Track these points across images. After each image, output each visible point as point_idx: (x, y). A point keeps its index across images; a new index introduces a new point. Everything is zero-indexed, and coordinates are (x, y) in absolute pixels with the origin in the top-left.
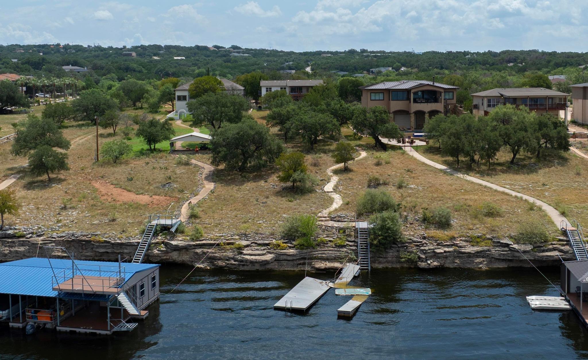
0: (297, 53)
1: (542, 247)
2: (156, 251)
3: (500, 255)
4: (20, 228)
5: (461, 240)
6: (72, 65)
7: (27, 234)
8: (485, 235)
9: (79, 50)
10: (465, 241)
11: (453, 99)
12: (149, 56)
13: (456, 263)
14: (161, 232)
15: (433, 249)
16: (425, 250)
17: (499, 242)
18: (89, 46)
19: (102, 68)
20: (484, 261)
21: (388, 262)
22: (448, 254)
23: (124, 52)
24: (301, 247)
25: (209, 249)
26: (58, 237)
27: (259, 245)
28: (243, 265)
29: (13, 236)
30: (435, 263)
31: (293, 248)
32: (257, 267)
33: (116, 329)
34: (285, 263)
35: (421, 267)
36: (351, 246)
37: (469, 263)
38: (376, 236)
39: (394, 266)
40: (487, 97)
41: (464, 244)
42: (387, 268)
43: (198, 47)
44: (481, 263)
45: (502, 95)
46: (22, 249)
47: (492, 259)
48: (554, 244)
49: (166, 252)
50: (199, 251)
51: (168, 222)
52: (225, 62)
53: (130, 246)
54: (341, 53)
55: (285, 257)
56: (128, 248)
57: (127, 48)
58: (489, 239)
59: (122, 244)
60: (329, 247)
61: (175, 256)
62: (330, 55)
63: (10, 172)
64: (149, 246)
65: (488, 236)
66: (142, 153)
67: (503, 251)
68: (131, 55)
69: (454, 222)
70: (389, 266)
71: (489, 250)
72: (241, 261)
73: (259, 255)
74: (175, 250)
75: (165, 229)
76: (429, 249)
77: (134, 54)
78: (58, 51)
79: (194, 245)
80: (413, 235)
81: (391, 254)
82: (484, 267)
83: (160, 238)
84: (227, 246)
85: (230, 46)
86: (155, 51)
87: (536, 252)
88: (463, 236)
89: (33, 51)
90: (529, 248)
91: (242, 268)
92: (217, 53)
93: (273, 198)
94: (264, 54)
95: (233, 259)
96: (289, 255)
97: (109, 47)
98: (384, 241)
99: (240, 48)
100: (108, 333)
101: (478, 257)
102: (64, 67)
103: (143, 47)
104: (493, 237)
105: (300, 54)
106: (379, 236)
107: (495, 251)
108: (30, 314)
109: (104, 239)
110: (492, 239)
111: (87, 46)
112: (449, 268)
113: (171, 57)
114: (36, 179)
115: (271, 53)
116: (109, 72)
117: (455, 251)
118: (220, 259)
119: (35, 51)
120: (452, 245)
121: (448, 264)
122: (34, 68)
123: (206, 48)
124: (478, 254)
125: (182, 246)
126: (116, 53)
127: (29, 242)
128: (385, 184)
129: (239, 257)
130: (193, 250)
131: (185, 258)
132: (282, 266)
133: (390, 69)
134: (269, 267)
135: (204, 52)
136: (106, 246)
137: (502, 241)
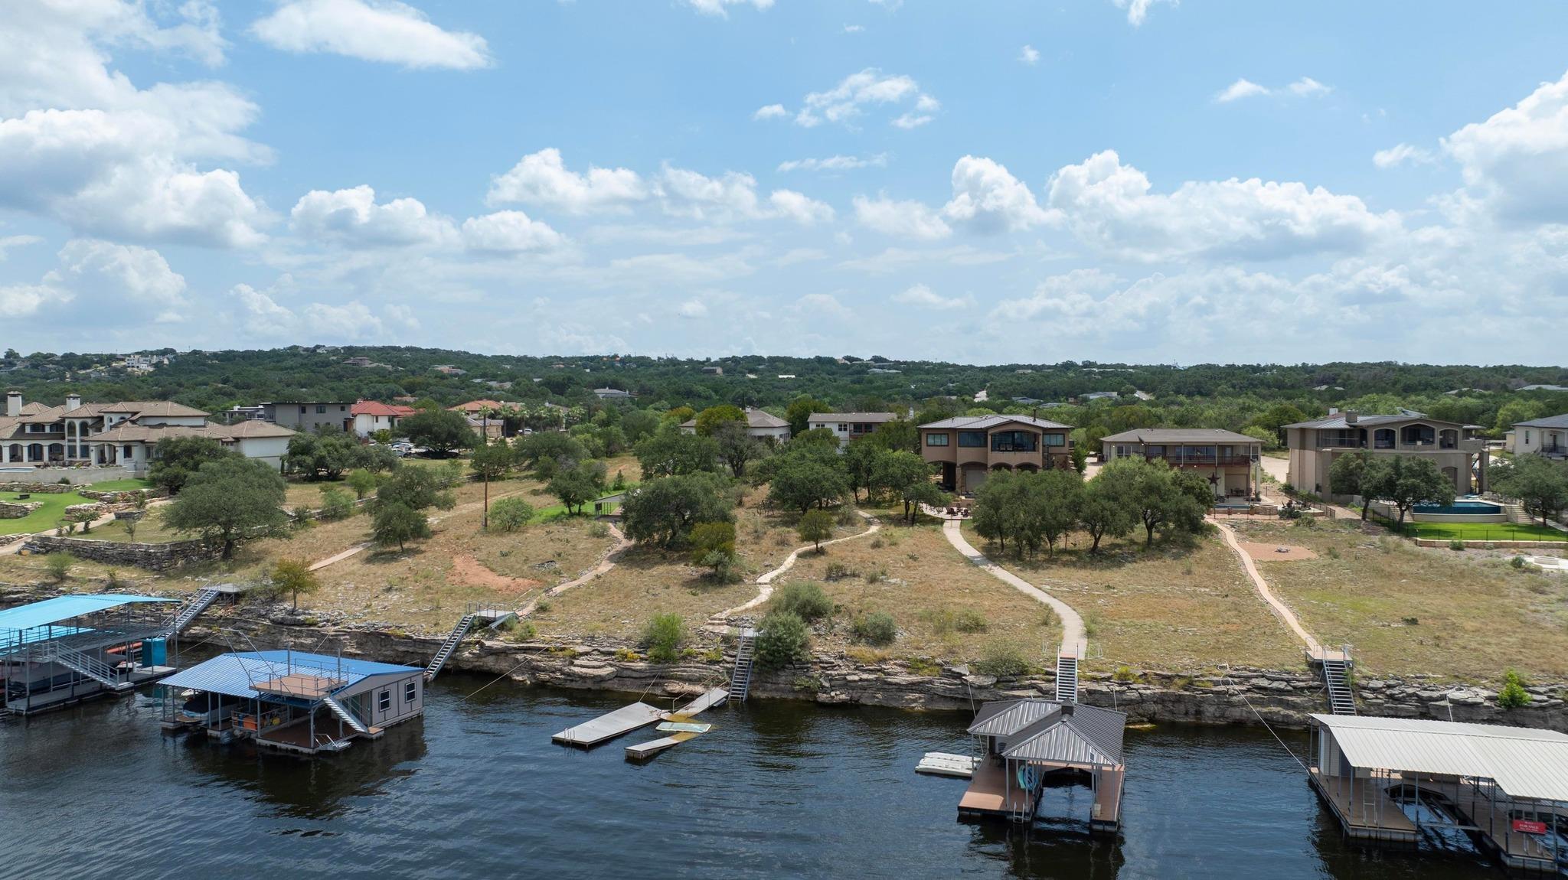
0: (977, 368)
1: (1013, 681)
2: (466, 654)
3: (945, 690)
4: (317, 613)
5: (895, 664)
6: (611, 388)
7: (321, 622)
8: (933, 657)
9: (642, 365)
10: (900, 665)
11: (1064, 446)
12: (741, 372)
13: (877, 698)
14: (480, 628)
15: (845, 675)
16: (831, 675)
17: (950, 670)
18: (659, 358)
19: (651, 392)
20: (920, 698)
21: (776, 690)
22: (865, 683)
23: (705, 368)
24: (657, 659)
25: (533, 654)
26: (356, 627)
27: (603, 653)
28: (572, 681)
29: (302, 624)
30: (843, 697)
31: (646, 660)
32: (589, 685)
33: (321, 747)
34: (628, 681)
35: (819, 700)
36: (728, 663)
37: (897, 700)
38: (758, 648)
39: (785, 696)
40: (1116, 443)
41: (898, 669)
42: (773, 698)
43: (819, 359)
44: (915, 701)
45: (1141, 441)
46: (309, 641)
47: (933, 696)
48: (1035, 679)
49: (478, 656)
50: (520, 657)
51: (491, 614)
52: (853, 382)
53: (434, 644)
54: (1050, 367)
55: (629, 673)
56: (432, 646)
57: (712, 360)
58: (938, 665)
59: (424, 642)
60: (698, 662)
61: (490, 662)
62: (1030, 371)
63: (365, 539)
64: (458, 645)
65: (938, 661)
66: (556, 519)
67: (951, 684)
68: (714, 371)
69: (901, 636)
70: (777, 696)
71: (931, 682)
72: (569, 675)
73: (594, 667)
74: (492, 654)
75: (485, 623)
76: (839, 675)
77: (719, 370)
78: (613, 366)
79: (515, 648)
80: (826, 653)
81: (783, 678)
82: (918, 707)
83: (476, 635)
84: (560, 653)
85: (871, 357)
86: (752, 366)
87: (1000, 689)
88: (900, 658)
89: (577, 365)
90: (988, 681)
91: (568, 685)
92: (848, 369)
93: (674, 590)
95: (560, 671)
96: (634, 670)
97: (688, 359)
98: (770, 658)
99: (885, 360)
100: (310, 751)
101: (913, 691)
102: (596, 391)
103: (735, 359)
104: (945, 662)
105: (982, 369)
106: (762, 649)
107: (940, 684)
108: (236, 718)
109: (407, 633)
110: (942, 665)
111: (656, 359)
112: (866, 705)
113: (775, 376)
114: (385, 550)
115: (933, 369)
116: (660, 397)
117: (877, 679)
118: (544, 670)
119: (579, 366)
120: (879, 671)
121: (866, 700)
122: (554, 392)
123: (831, 361)
124: (912, 687)
125: (497, 649)
126: (693, 369)
127: (319, 632)
128: (854, 575)
129: (566, 669)
130: (513, 656)
131: (503, 665)
132: (623, 685)
133: (1115, 394)
134: (606, 685)
135: (828, 367)
136: (406, 643)
137: (954, 669)
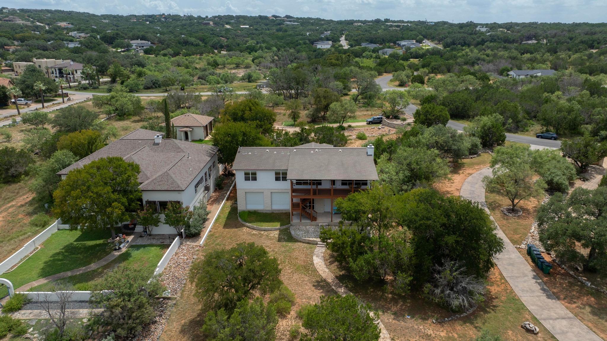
6: (141, 40)
12: (222, 24)
18: (184, 16)
23: (205, 21)
43: (260, 17)
54: (369, 22)
57: (209, 17)
62: (360, 24)
68: (209, 24)
77: (211, 23)
85: (284, 16)
86: (227, 21)
92: (274, 22)
94: (309, 23)
99: (292, 17)
102: (132, 42)
103: (219, 17)
113: (239, 26)
115: (315, 22)
123: (266, 18)
126: (200, 22)
133: (415, 41)
135: (264, 21)
